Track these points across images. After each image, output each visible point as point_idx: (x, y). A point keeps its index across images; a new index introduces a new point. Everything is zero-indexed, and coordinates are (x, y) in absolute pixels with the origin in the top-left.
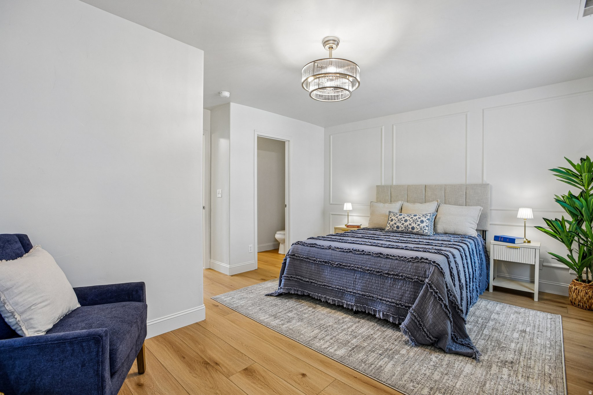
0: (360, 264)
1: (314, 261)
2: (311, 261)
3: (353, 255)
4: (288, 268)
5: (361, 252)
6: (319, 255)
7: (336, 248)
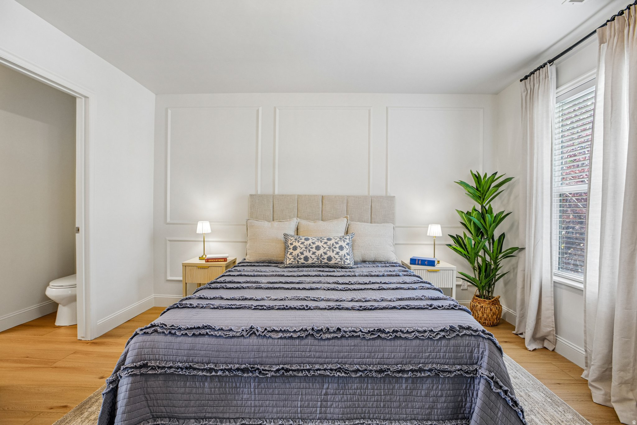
0: (336, 360)
1: (210, 370)
2: (200, 373)
3: (316, 342)
4: (129, 408)
5: (334, 332)
6: (222, 354)
7: (269, 331)
